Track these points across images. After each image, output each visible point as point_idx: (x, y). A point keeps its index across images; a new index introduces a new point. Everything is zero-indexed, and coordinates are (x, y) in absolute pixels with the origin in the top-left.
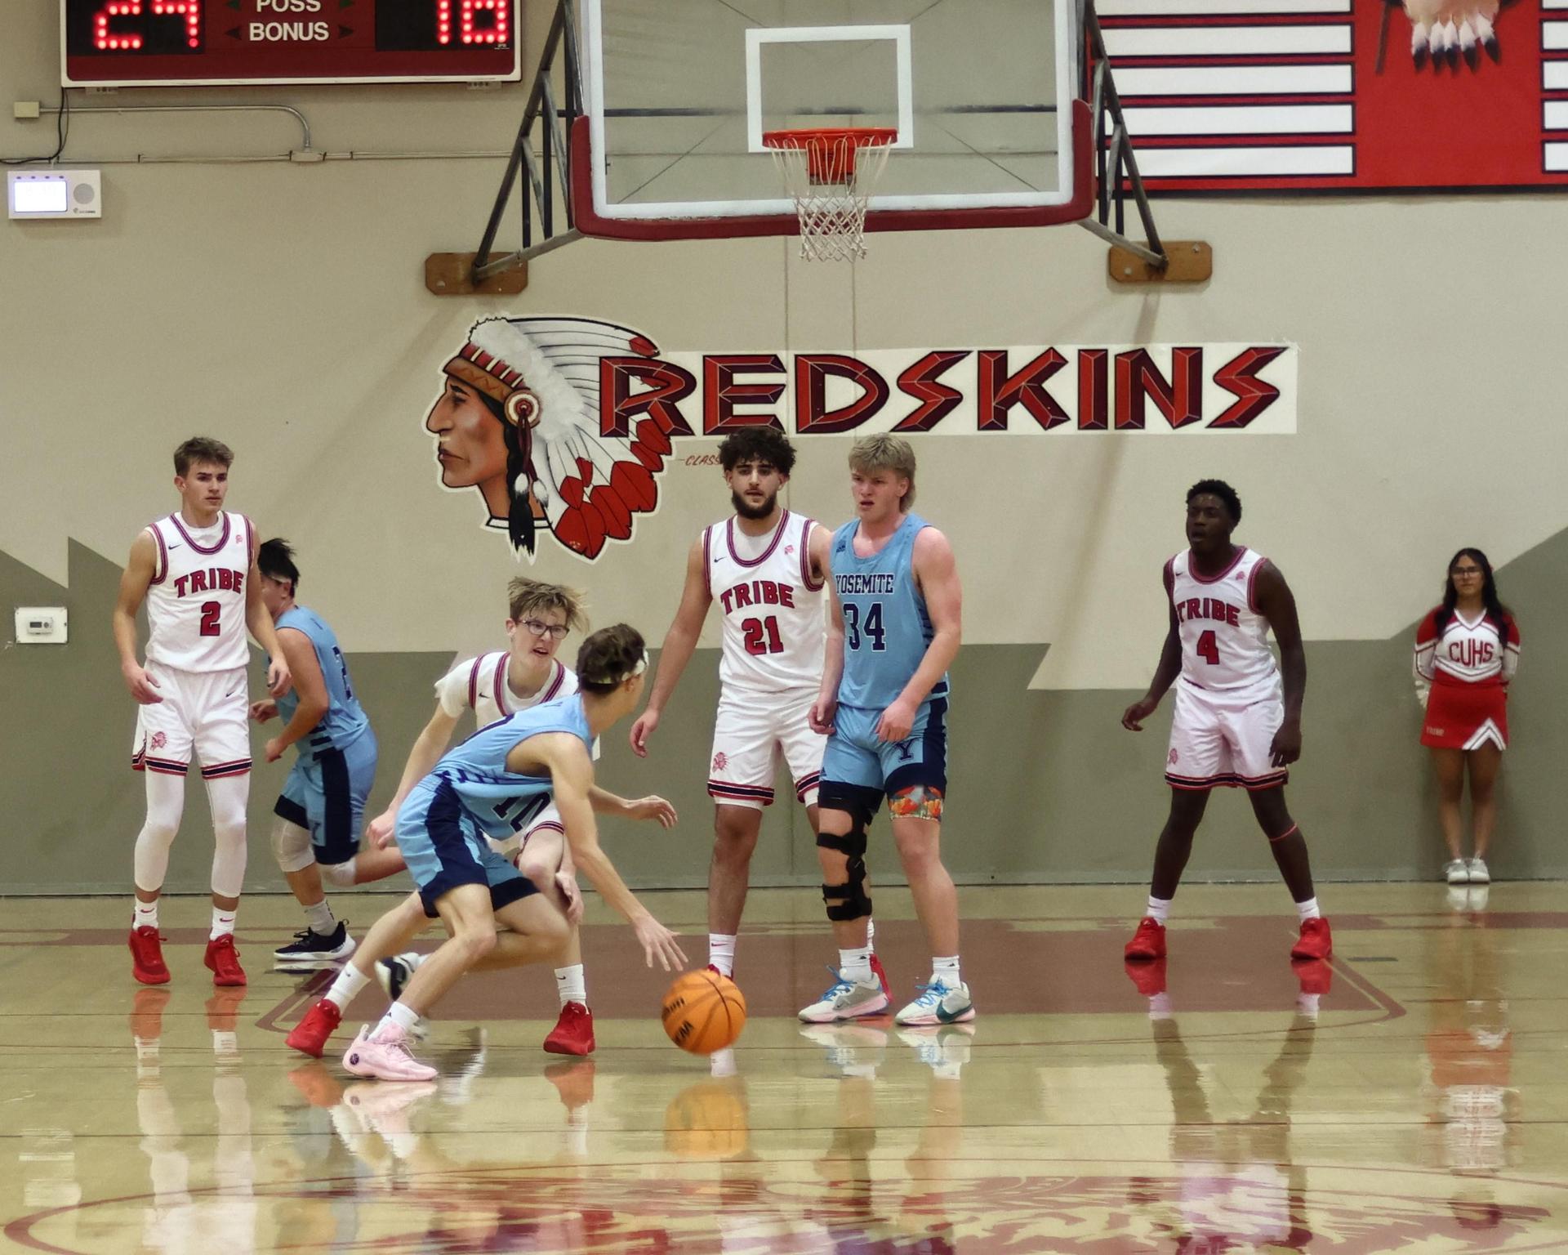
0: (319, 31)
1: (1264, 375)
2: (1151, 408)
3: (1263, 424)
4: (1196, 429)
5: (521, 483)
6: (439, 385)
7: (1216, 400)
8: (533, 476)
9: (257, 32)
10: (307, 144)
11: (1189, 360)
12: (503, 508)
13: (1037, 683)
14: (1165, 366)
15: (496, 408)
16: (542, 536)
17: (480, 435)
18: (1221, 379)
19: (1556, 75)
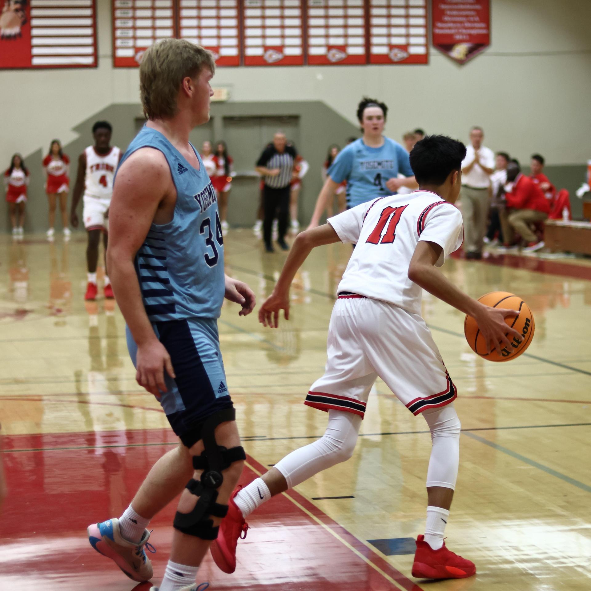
19: (35, 41)
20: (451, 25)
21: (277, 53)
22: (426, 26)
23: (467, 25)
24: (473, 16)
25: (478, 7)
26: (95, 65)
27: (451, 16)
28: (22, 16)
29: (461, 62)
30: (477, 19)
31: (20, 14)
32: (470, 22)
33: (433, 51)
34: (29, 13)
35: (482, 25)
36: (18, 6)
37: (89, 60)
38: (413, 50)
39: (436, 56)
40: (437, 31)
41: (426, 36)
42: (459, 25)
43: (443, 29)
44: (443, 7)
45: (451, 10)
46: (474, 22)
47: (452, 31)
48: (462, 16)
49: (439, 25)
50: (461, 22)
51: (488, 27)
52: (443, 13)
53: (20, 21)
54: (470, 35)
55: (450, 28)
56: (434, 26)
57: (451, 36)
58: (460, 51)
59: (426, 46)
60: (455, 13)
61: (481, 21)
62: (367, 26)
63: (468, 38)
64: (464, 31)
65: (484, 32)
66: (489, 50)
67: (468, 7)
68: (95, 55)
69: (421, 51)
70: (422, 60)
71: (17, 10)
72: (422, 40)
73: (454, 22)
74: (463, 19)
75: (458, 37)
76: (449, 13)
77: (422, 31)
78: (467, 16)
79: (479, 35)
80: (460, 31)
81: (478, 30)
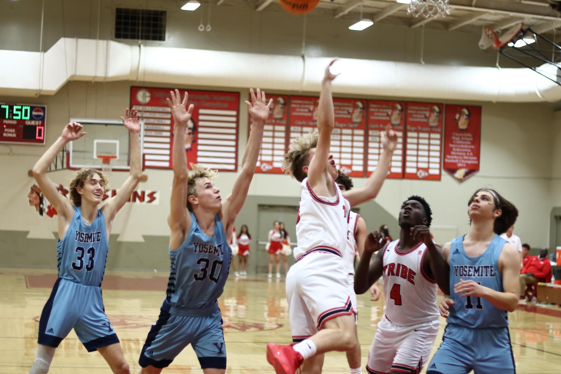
0: (14, 135)
1: (155, 195)
2: (137, 200)
3: (155, 203)
4: (144, 203)
5: (41, 206)
6: (29, 190)
7: (147, 199)
8: (43, 204)
9: (5, 135)
10: (11, 152)
11: (143, 193)
12: (39, 209)
13: (119, 239)
14: (139, 193)
15: (38, 194)
16: (44, 214)
17: (36, 198)
18: (149, 196)
19: (199, 153)
20: (455, 157)
21: (348, 169)
22: (440, 157)
23: (466, 158)
24: (469, 152)
25: (473, 147)
26: (236, 170)
27: (456, 152)
28: (193, 138)
29: (460, 181)
30: (471, 154)
31: (192, 136)
32: (466, 155)
33: (444, 172)
34: (197, 136)
35: (475, 158)
36: (190, 131)
37: (232, 167)
38: (431, 172)
39: (445, 176)
40: (447, 160)
41: (440, 163)
42: (461, 158)
43: (451, 159)
44: (451, 145)
45: (456, 148)
46: (469, 156)
47: (457, 161)
48: (462, 152)
49: (448, 156)
50: (462, 156)
51: (478, 160)
52: (451, 149)
53: (191, 140)
54: (467, 164)
55: (455, 159)
56: (445, 157)
57: (455, 164)
58: (460, 173)
59: (440, 169)
60: (458, 150)
61: (474, 156)
62: (404, 155)
63: (465, 165)
64: (463, 161)
65: (476, 162)
66: (478, 174)
67: (466, 146)
68: (236, 164)
69: (437, 172)
70: (437, 178)
71: (189, 134)
72: (438, 166)
73: (457, 155)
74: (464, 154)
75: (459, 165)
76: (454, 149)
77: (438, 160)
78: (466, 152)
79: (472, 164)
80: (460, 161)
81: (472, 161)
